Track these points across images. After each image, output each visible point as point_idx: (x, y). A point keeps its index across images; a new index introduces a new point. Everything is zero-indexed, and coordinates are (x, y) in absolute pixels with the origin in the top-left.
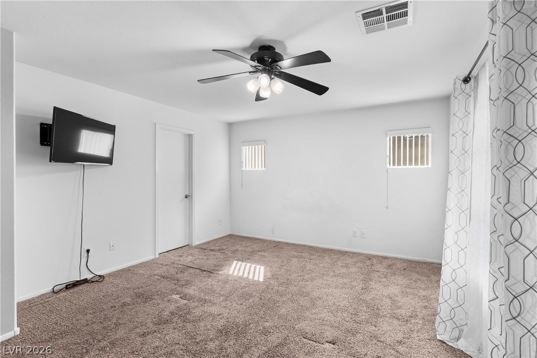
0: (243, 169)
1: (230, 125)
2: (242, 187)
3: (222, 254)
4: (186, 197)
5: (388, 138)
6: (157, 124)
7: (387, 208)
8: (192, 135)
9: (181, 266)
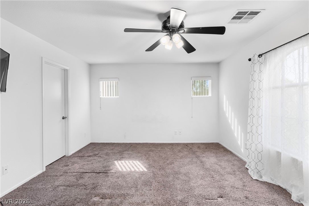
0: (101, 97)
1: (91, 66)
2: (101, 109)
3: (100, 158)
4: (63, 118)
5: (192, 81)
6: (43, 58)
7: (192, 117)
8: (67, 70)
9: (76, 173)
